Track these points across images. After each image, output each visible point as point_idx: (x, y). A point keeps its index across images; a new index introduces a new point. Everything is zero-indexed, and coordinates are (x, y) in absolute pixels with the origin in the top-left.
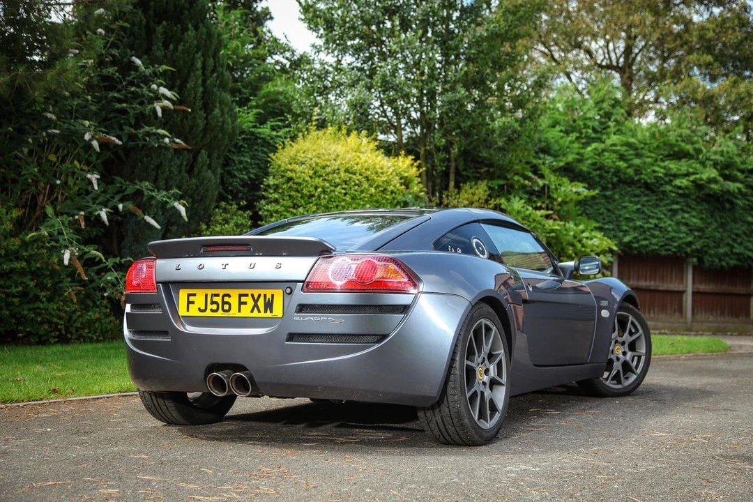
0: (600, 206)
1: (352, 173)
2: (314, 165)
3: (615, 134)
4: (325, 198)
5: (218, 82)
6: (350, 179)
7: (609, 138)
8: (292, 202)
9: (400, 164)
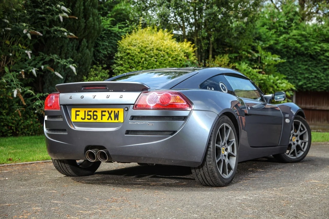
0: (286, 67)
1: (160, 51)
2: (140, 46)
3: (295, 30)
4: (146, 63)
5: (91, 4)
6: (159, 53)
7: (292, 32)
8: (130, 65)
9: (184, 46)
